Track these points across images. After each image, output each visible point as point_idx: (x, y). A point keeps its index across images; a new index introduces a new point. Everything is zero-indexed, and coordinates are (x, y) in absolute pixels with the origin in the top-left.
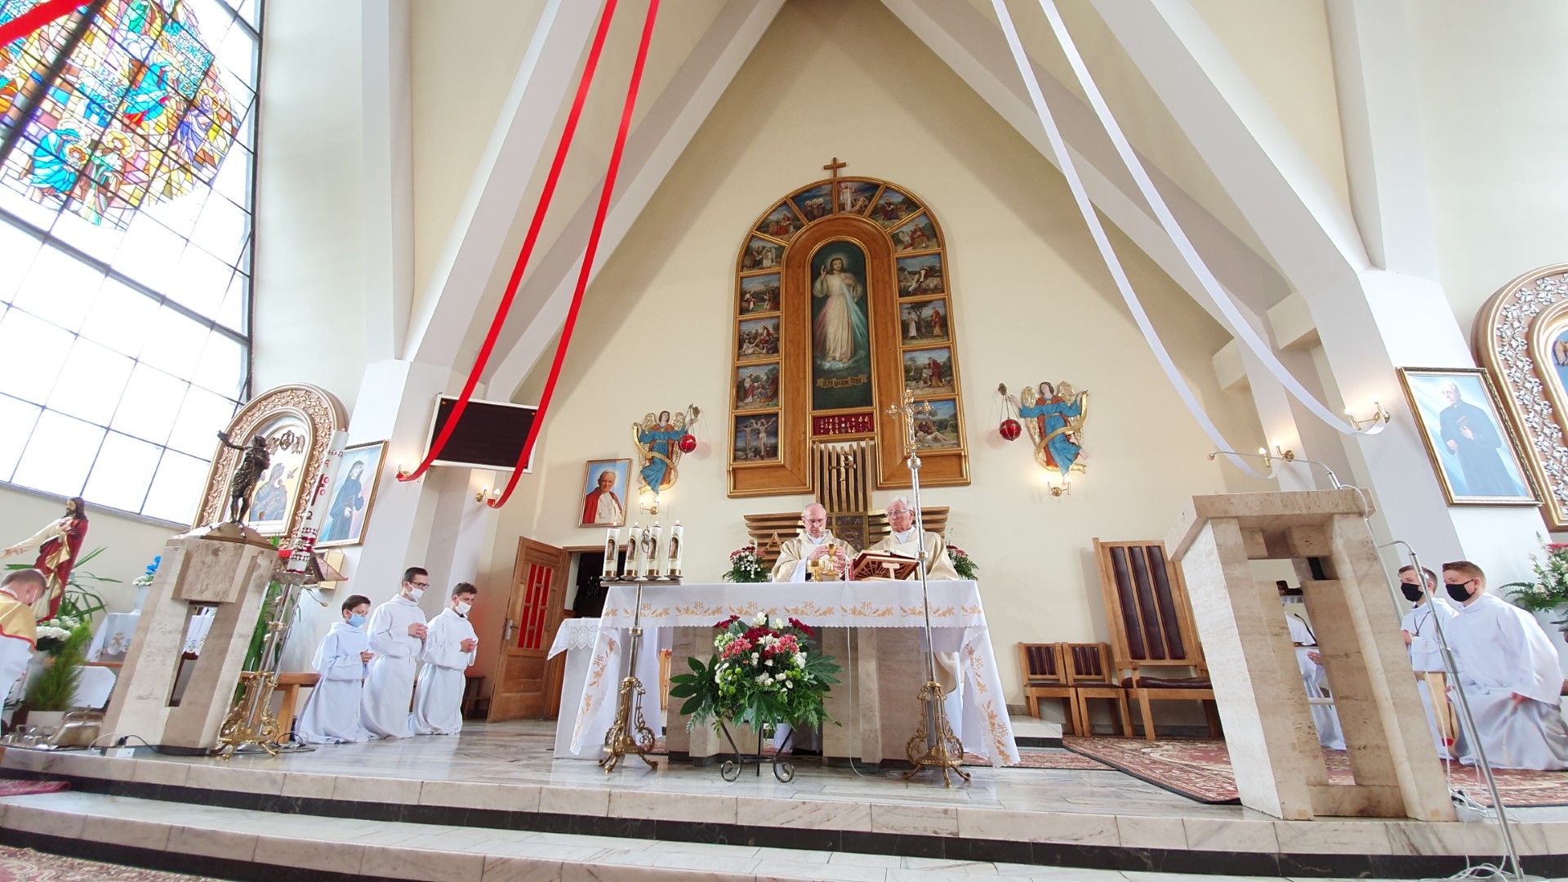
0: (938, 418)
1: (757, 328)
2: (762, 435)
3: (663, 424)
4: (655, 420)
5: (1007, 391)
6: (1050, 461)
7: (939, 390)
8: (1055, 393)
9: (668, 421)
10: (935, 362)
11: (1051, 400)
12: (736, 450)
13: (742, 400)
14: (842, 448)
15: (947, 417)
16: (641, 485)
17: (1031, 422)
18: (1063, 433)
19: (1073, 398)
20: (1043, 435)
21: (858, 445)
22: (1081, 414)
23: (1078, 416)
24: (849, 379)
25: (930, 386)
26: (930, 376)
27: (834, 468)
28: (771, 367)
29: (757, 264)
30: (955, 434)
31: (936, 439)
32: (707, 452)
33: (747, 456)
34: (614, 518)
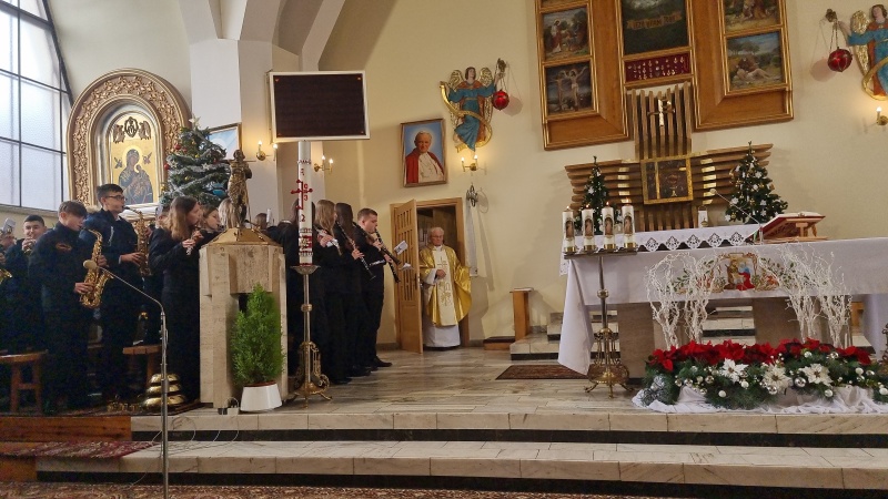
0: (762, 52)
2: (575, 85)
3: (470, 81)
4: (464, 78)
5: (836, 17)
6: (878, 91)
7: (761, 23)
9: (474, 77)
11: (883, 24)
12: (549, 103)
13: (551, 50)
14: (660, 93)
15: (770, 51)
16: (457, 144)
20: (873, 63)
21: (676, 87)
24: (662, 18)
25: (752, 19)
26: (752, 7)
27: (653, 114)
28: (577, 11)
30: (779, 69)
32: (520, 107)
33: (561, 108)
34: (437, 177)
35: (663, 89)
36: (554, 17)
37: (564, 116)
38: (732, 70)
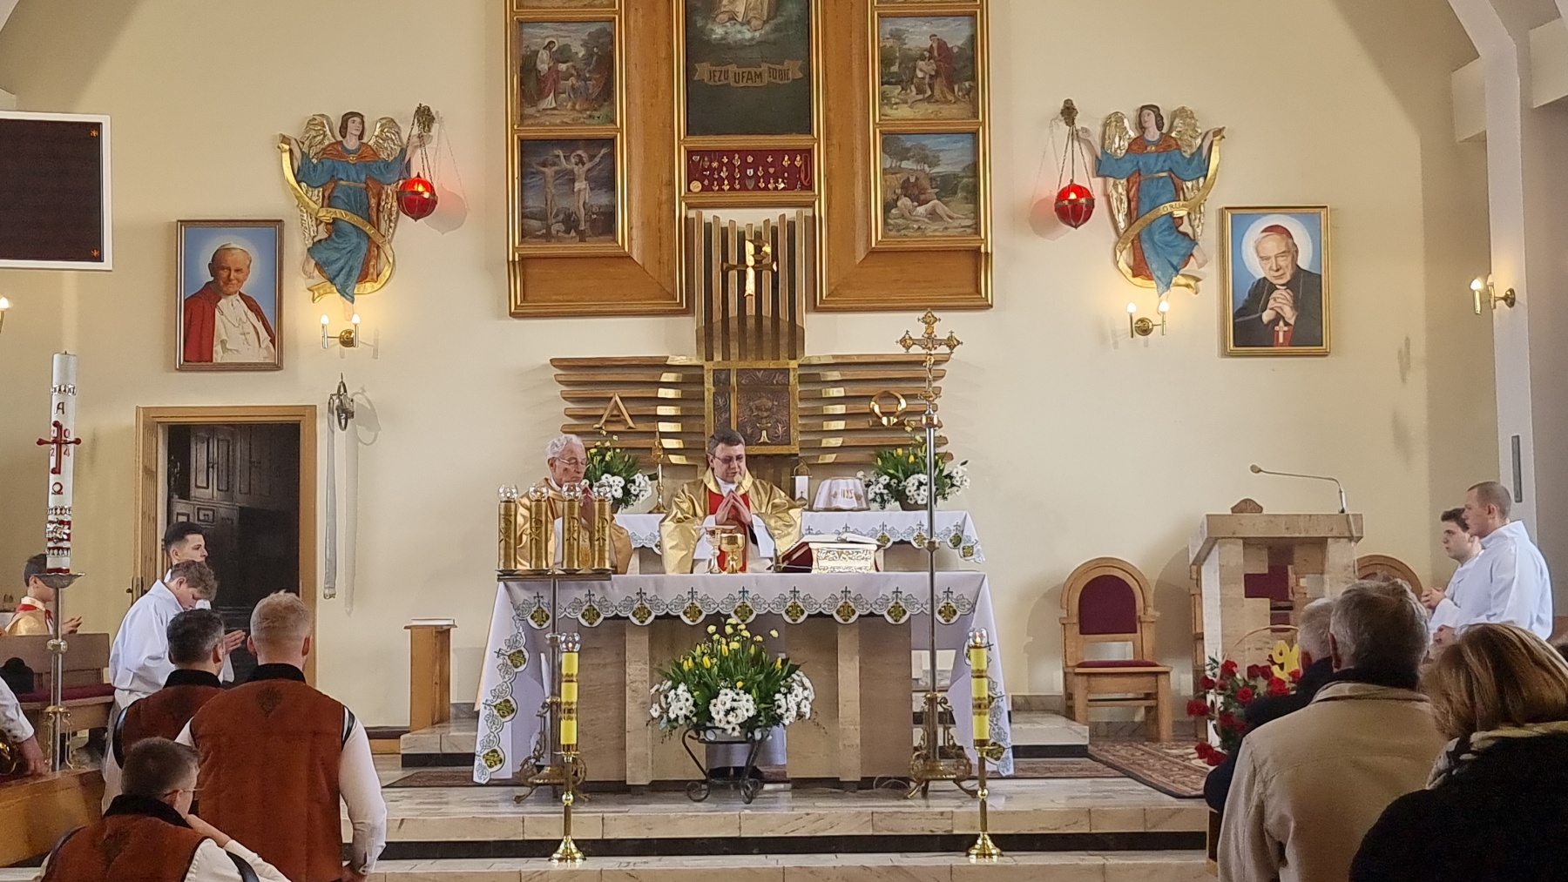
0: (941, 169)
2: (580, 185)
3: (351, 142)
4: (333, 136)
5: (1077, 118)
6: (1140, 269)
7: (946, 110)
8: (1164, 131)
9: (361, 137)
10: (942, 46)
11: (1156, 144)
12: (523, 216)
13: (534, 103)
14: (750, 223)
15: (957, 169)
16: (311, 282)
17: (1115, 186)
18: (1171, 214)
19: (1199, 141)
20: (1134, 214)
21: (782, 216)
22: (1206, 175)
23: (1201, 180)
24: (764, 67)
25: (929, 100)
26: (931, 76)
27: (734, 267)
28: (593, 28)
30: (971, 206)
31: (933, 215)
33: (549, 228)
34: (258, 352)
36: (546, 32)
38: (890, 196)
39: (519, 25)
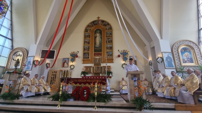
0: (110, 54)
1: (87, 40)
2: (87, 55)
3: (74, 53)
5: (119, 51)
7: (110, 50)
8: (125, 51)
10: (110, 47)
12: (83, 57)
13: (85, 51)
18: (126, 57)
19: (127, 52)
21: (100, 57)
23: (128, 54)
24: (99, 48)
27: (96, 60)
28: (88, 46)
29: (87, 31)
30: (112, 56)
32: (79, 58)
34: (67, 66)
35: (98, 57)
37: (85, 59)
39: (84, 46)
